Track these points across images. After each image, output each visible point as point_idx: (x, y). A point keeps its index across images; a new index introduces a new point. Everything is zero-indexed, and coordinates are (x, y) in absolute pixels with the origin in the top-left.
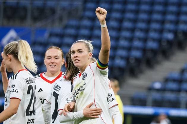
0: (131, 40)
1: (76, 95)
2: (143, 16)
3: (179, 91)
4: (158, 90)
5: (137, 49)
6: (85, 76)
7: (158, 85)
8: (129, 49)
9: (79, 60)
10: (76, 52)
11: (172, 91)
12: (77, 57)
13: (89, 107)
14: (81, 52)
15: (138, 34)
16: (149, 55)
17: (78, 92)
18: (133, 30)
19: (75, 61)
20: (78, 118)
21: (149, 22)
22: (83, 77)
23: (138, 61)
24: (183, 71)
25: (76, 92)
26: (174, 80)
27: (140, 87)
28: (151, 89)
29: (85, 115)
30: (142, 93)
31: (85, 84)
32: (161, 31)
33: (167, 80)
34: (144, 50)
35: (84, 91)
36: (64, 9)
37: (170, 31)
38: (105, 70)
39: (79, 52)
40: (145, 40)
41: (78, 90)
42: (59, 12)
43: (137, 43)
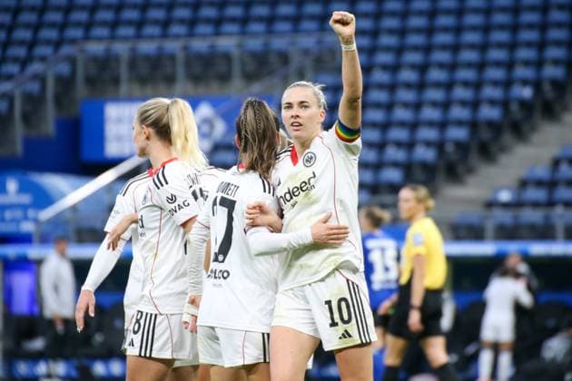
0: (446, 105)
1: (291, 198)
2: (469, 56)
3: (551, 204)
4: (506, 205)
5: (460, 123)
6: (311, 158)
7: (505, 196)
8: (442, 125)
9: (301, 125)
10: (295, 106)
11: (535, 205)
12: (298, 116)
13: (325, 222)
14: (306, 107)
15: (461, 93)
16: (485, 134)
17: (296, 194)
18: (448, 86)
19: (292, 125)
20: (299, 245)
21: (481, 66)
22: (307, 161)
23: (462, 147)
24: (556, 163)
25: (289, 193)
26: (539, 183)
27: (470, 201)
28: (491, 205)
29: (314, 239)
30: (473, 214)
31: (315, 176)
32: (507, 84)
33: (524, 184)
34: (473, 125)
35: (313, 191)
36: (306, 52)
37: (525, 82)
38: (354, 143)
39: (302, 107)
40: (475, 105)
41: (295, 190)
42: (296, 60)
43: (458, 112)
